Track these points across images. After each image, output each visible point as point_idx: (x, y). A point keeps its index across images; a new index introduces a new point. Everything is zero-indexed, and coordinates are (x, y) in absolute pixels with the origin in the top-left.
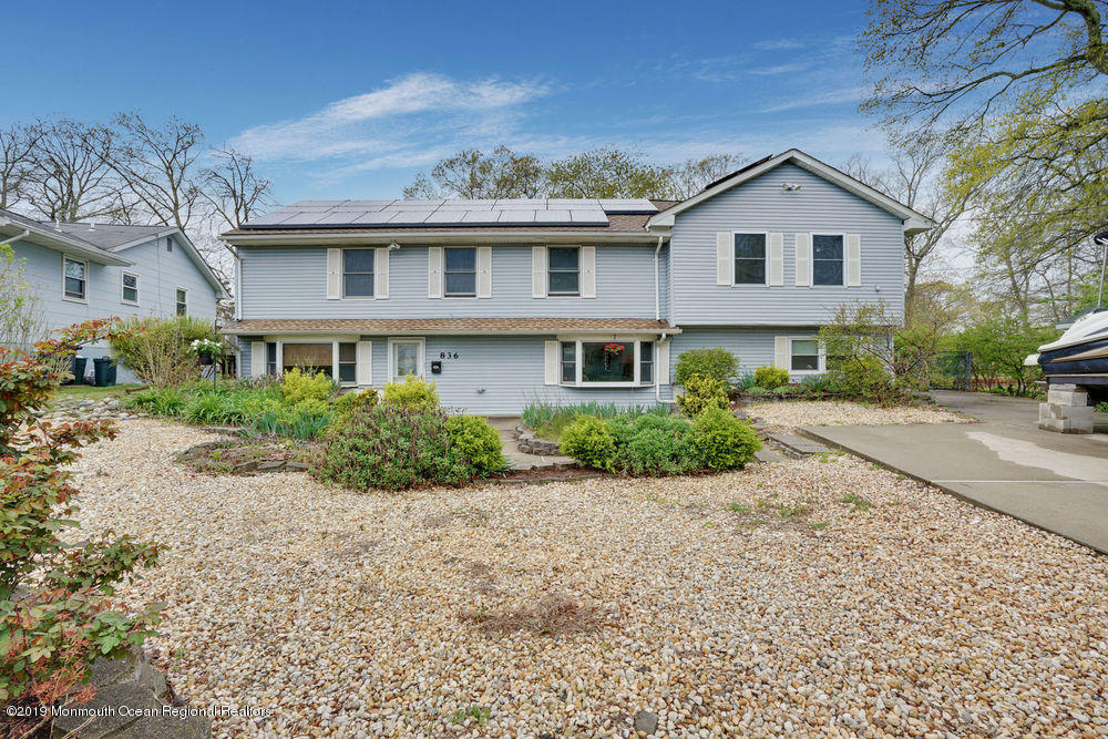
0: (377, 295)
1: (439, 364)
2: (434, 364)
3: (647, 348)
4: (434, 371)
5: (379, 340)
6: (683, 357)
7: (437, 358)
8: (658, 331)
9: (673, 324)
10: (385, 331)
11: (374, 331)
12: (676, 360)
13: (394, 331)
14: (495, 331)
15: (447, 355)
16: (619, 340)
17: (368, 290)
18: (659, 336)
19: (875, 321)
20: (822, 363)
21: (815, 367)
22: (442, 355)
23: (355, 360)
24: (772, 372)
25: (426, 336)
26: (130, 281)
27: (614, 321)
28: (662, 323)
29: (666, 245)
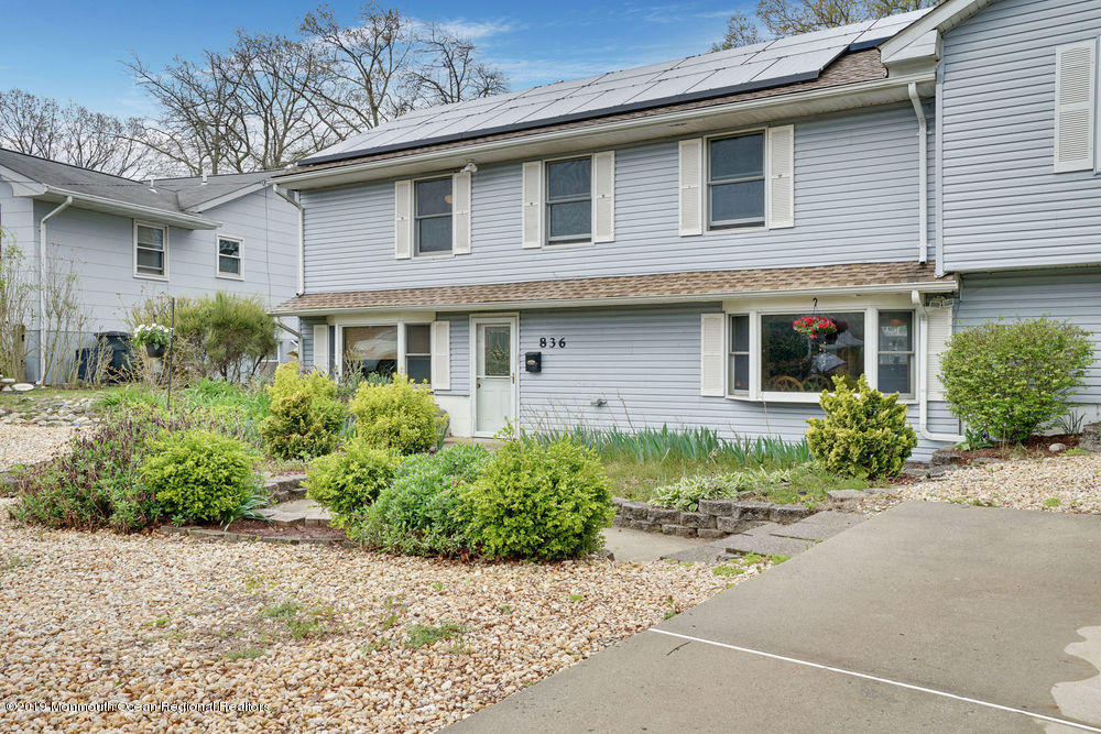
0: (456, 250)
1: (538, 357)
2: (528, 357)
4: (528, 368)
5: (457, 318)
7: (535, 348)
10: (464, 306)
11: (452, 306)
13: (476, 305)
14: (603, 300)
15: (549, 344)
16: (823, 308)
17: (445, 244)
22: (543, 343)
23: (429, 352)
25: (521, 311)
26: (229, 250)
27: (827, 272)
29: (928, 102)
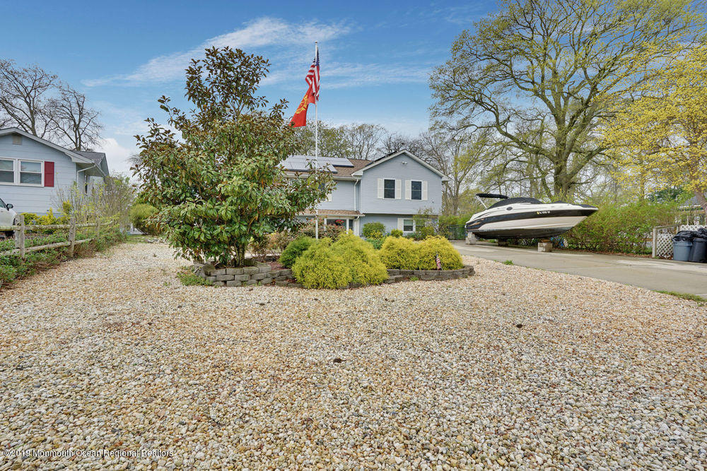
3: (351, 222)
6: (365, 225)
8: (356, 215)
9: (361, 213)
12: (362, 226)
16: (341, 218)
18: (356, 217)
19: (429, 213)
20: (414, 229)
21: (412, 230)
24: (397, 231)
27: (339, 211)
28: (357, 212)
29: (359, 181)
